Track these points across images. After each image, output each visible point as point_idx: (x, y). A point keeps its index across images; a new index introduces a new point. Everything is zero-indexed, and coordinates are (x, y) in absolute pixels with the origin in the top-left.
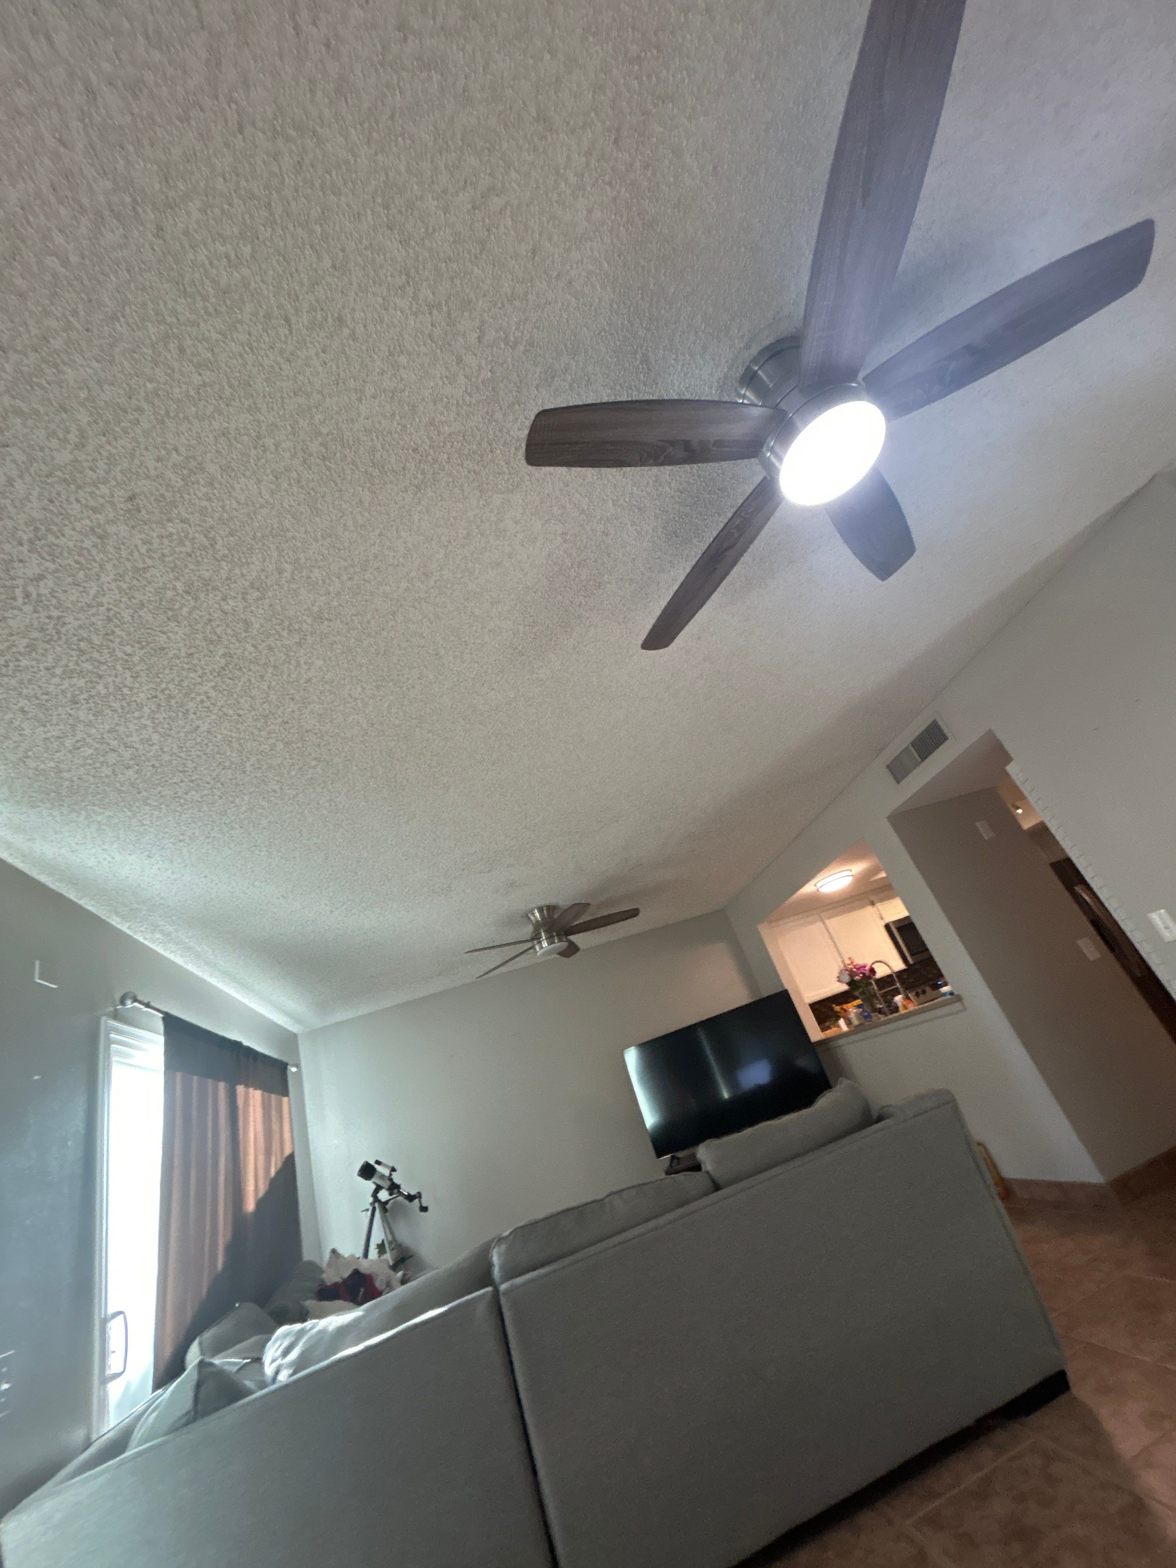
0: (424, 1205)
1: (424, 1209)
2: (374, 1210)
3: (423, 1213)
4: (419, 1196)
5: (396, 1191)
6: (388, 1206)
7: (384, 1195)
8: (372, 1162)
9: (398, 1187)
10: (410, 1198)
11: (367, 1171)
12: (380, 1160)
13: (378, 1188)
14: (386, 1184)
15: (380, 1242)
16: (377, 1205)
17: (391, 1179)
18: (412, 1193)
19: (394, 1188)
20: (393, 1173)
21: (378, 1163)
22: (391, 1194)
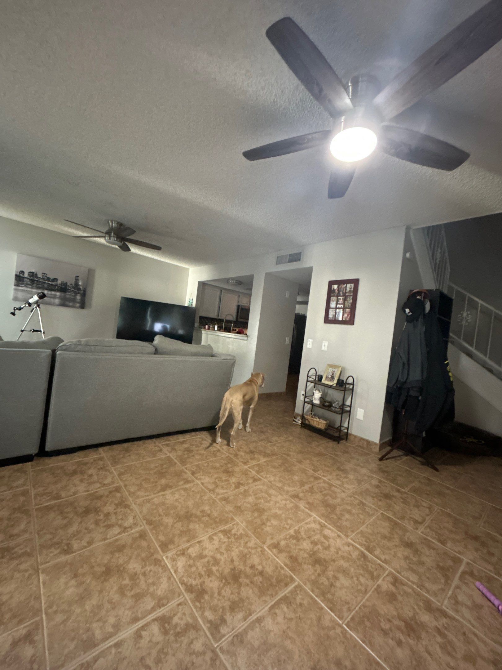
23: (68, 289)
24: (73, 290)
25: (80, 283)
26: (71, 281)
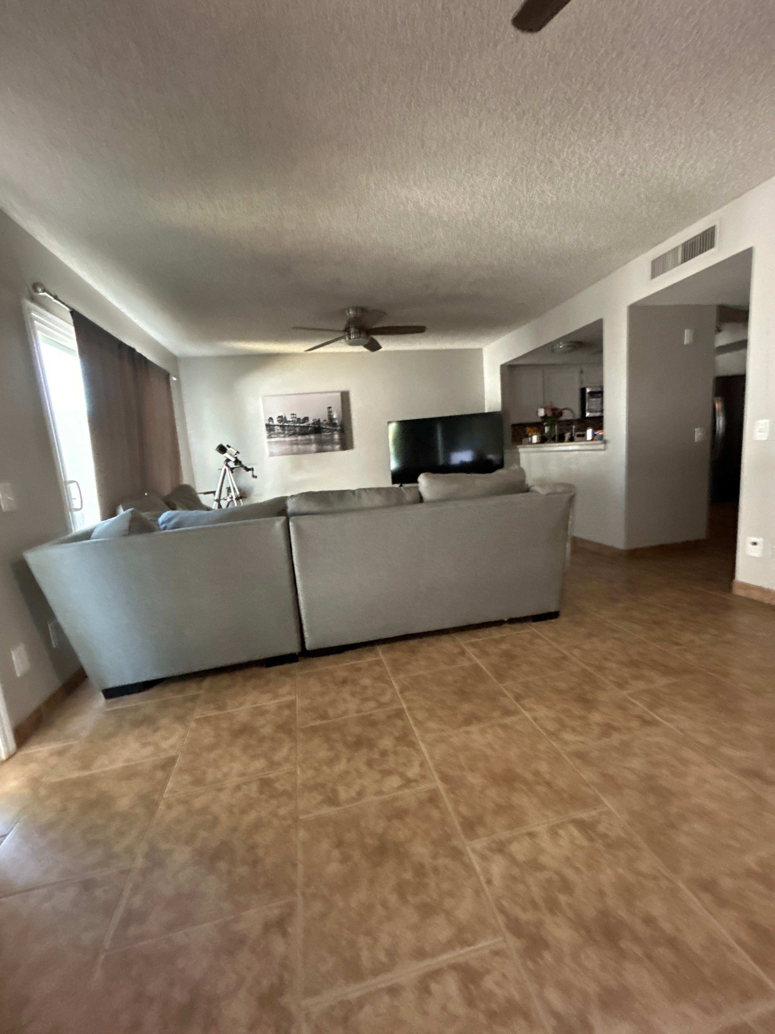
0: (255, 474)
1: (254, 477)
2: (225, 470)
3: (254, 479)
4: (252, 469)
5: (239, 464)
6: (234, 471)
7: (232, 465)
8: (225, 445)
9: (240, 462)
10: (248, 470)
11: (222, 449)
12: (230, 445)
13: (228, 460)
14: (233, 460)
15: (229, 487)
16: (227, 468)
17: (236, 458)
18: (249, 467)
19: (237, 462)
20: (238, 454)
21: (229, 447)
22: (236, 465)
23: (323, 428)
24: (328, 427)
25: (335, 416)
26: (323, 417)
